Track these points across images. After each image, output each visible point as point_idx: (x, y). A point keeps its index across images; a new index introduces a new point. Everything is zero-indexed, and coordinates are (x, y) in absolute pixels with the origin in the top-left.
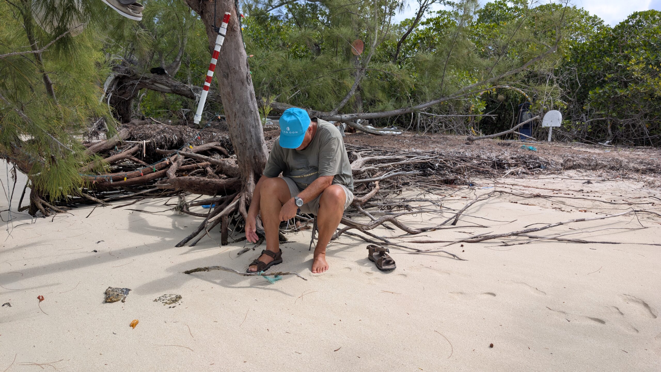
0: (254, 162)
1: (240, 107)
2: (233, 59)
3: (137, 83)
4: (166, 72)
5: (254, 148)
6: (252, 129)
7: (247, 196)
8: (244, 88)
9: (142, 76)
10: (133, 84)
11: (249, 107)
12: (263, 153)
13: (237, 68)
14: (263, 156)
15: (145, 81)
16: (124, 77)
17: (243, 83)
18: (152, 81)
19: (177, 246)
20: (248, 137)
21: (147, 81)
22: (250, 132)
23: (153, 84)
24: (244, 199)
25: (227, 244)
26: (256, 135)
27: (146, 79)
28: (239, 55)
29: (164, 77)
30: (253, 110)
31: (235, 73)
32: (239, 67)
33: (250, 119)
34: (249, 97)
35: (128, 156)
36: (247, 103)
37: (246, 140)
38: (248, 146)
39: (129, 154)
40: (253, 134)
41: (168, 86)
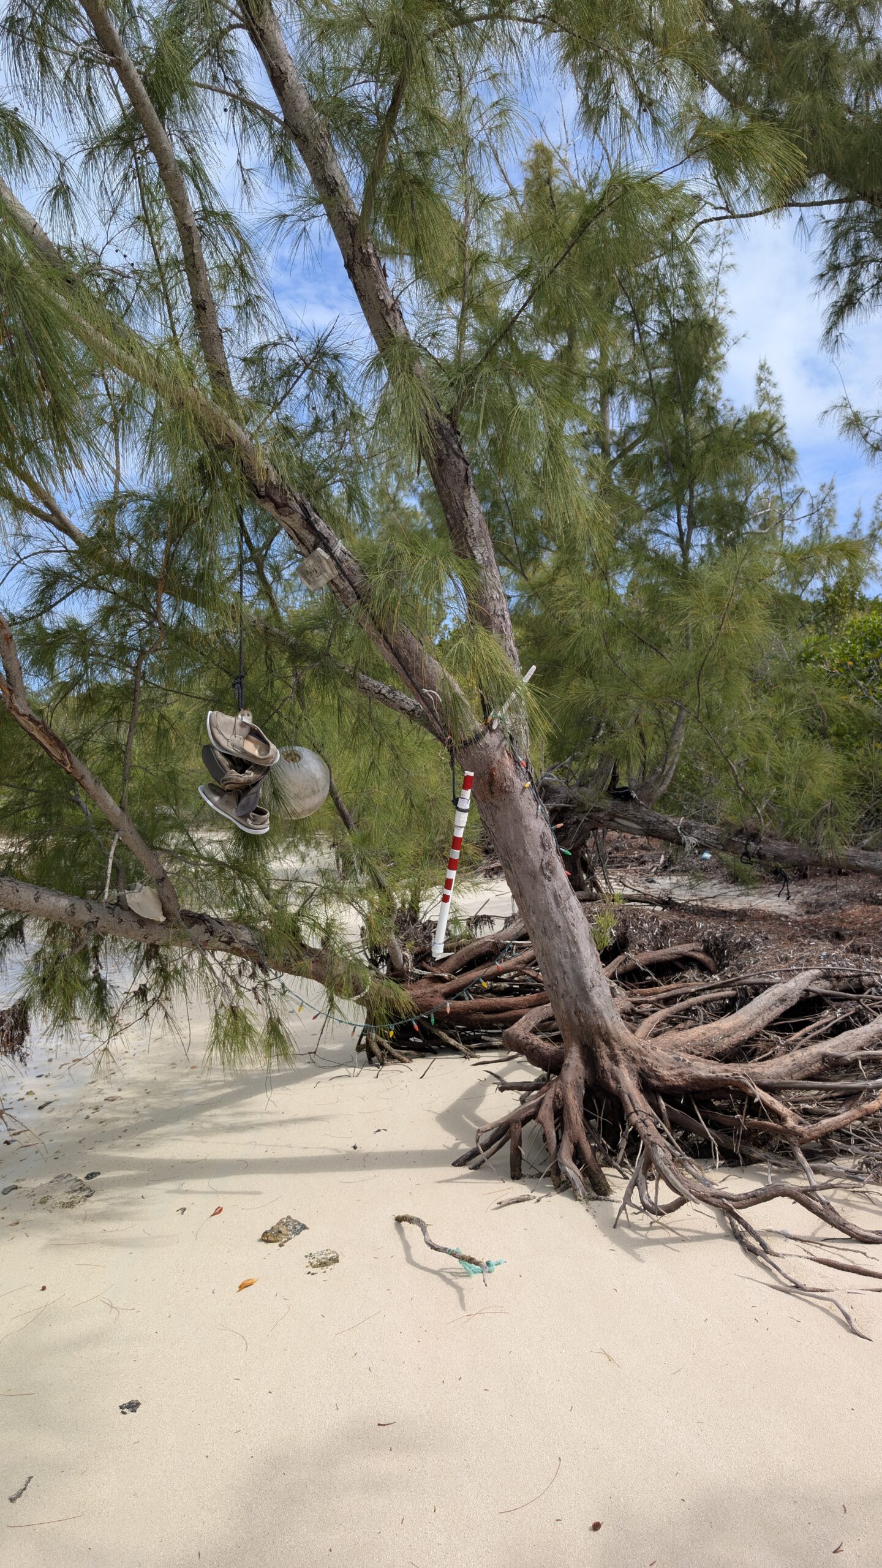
0: (577, 1023)
1: (538, 919)
2: (512, 838)
3: (583, 818)
4: (635, 795)
5: (574, 995)
6: (563, 960)
7: (558, 1090)
8: (538, 887)
9: (593, 805)
10: (578, 822)
11: (552, 919)
12: (593, 1006)
13: (522, 852)
14: (594, 1012)
15: (597, 815)
16: (565, 809)
17: (535, 878)
18: (609, 814)
19: (454, 1165)
20: (558, 974)
21: (601, 815)
22: (560, 965)
23: (612, 820)
24: (552, 1095)
25: (518, 1179)
26: (574, 970)
27: (599, 810)
28: (523, 831)
29: (630, 806)
30: (561, 924)
31: (519, 861)
32: (525, 852)
33: (557, 941)
34: (552, 901)
35: (519, 966)
36: (548, 913)
37: (556, 979)
38: (561, 991)
39: (519, 963)
40: (568, 968)
41: (637, 823)
